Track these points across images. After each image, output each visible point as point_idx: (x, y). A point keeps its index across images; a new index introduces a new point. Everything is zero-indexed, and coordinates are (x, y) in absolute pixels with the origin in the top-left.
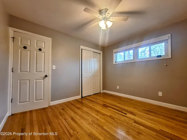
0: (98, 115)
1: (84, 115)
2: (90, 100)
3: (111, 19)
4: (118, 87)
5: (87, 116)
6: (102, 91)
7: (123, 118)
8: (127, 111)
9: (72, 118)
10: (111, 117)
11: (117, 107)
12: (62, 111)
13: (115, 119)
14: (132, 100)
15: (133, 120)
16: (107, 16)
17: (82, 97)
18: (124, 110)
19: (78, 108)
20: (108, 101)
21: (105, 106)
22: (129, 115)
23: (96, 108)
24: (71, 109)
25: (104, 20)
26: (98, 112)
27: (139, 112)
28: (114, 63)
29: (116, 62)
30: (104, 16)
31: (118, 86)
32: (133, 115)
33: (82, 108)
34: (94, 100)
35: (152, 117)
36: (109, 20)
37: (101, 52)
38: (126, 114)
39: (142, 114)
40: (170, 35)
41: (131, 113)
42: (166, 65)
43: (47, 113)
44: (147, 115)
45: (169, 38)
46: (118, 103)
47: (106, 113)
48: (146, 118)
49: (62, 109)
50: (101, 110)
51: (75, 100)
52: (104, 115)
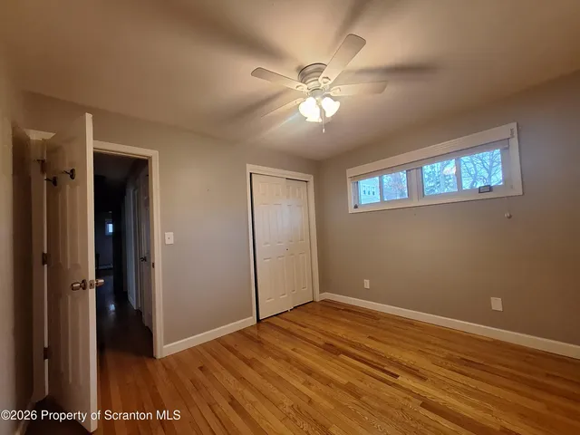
0: (310, 384)
1: (269, 388)
2: (283, 329)
3: (335, 92)
4: (367, 284)
5: (276, 391)
6: (319, 297)
7: (387, 391)
8: (399, 365)
9: (232, 398)
10: (350, 390)
11: (368, 350)
12: (200, 375)
13: (364, 398)
14: (410, 323)
15: (418, 396)
16: (323, 85)
17: (258, 320)
18: (391, 361)
19: (250, 363)
20: (341, 331)
21: (331, 349)
22: (405, 380)
23: (304, 358)
24: (227, 367)
25: (314, 97)
26: (309, 372)
27: (434, 368)
28: (351, 210)
29: (356, 207)
30: (312, 85)
31: (368, 281)
32: (417, 380)
33: (262, 360)
34: (294, 328)
35: (473, 383)
36: (329, 96)
37: (311, 178)
38: (397, 376)
39: (444, 372)
40: (514, 125)
41: (413, 372)
42: (510, 217)
43: (155, 387)
44: (459, 377)
45: (512, 133)
46: (369, 337)
47: (336, 377)
48: (457, 388)
49: (201, 368)
50: (318, 365)
51: (239, 332)
52: (328, 382)
